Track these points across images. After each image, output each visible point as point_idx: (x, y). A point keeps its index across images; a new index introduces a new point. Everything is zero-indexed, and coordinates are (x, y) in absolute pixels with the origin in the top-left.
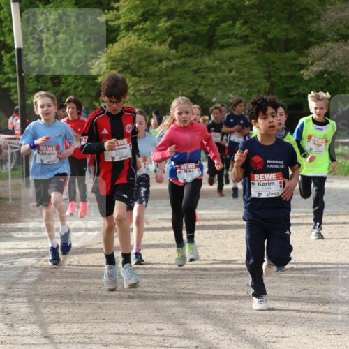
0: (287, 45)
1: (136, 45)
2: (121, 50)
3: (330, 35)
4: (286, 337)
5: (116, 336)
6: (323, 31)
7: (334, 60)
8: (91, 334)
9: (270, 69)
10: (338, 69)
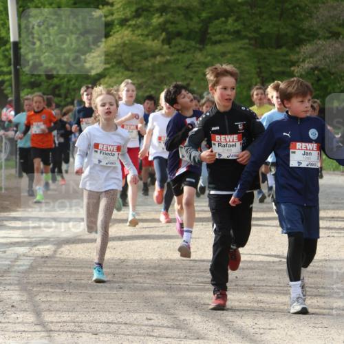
0: (279, 42)
1: (130, 41)
3: (321, 33)
4: (274, 329)
5: (106, 325)
6: (315, 28)
7: (324, 57)
8: (81, 323)
9: (261, 64)
10: (329, 66)
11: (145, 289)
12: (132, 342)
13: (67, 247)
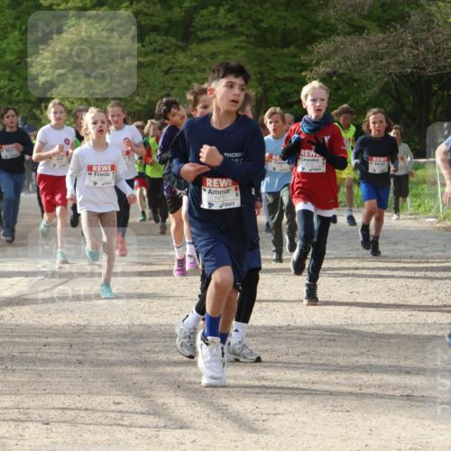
3: (340, 27)
4: (280, 414)
5: (59, 411)
6: (333, 21)
7: (346, 58)
8: (28, 409)
9: (263, 69)
10: (350, 70)
11: (112, 364)
12: (95, 433)
13: (9, 310)
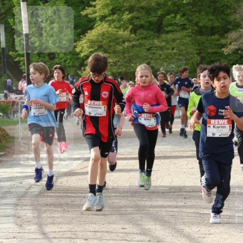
0: (213, 31)
1: (107, 31)
2: (97, 34)
3: (242, 24)
4: (212, 234)
5: (93, 233)
6: (238, 21)
8: (76, 232)
13: (65, 178)
